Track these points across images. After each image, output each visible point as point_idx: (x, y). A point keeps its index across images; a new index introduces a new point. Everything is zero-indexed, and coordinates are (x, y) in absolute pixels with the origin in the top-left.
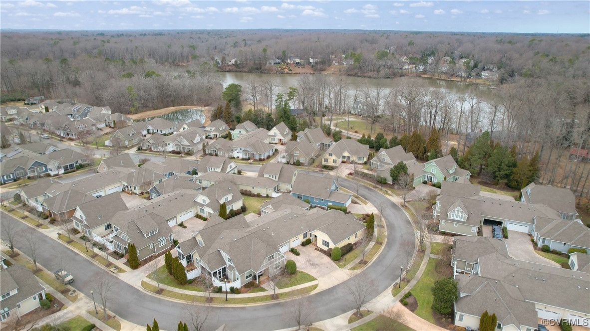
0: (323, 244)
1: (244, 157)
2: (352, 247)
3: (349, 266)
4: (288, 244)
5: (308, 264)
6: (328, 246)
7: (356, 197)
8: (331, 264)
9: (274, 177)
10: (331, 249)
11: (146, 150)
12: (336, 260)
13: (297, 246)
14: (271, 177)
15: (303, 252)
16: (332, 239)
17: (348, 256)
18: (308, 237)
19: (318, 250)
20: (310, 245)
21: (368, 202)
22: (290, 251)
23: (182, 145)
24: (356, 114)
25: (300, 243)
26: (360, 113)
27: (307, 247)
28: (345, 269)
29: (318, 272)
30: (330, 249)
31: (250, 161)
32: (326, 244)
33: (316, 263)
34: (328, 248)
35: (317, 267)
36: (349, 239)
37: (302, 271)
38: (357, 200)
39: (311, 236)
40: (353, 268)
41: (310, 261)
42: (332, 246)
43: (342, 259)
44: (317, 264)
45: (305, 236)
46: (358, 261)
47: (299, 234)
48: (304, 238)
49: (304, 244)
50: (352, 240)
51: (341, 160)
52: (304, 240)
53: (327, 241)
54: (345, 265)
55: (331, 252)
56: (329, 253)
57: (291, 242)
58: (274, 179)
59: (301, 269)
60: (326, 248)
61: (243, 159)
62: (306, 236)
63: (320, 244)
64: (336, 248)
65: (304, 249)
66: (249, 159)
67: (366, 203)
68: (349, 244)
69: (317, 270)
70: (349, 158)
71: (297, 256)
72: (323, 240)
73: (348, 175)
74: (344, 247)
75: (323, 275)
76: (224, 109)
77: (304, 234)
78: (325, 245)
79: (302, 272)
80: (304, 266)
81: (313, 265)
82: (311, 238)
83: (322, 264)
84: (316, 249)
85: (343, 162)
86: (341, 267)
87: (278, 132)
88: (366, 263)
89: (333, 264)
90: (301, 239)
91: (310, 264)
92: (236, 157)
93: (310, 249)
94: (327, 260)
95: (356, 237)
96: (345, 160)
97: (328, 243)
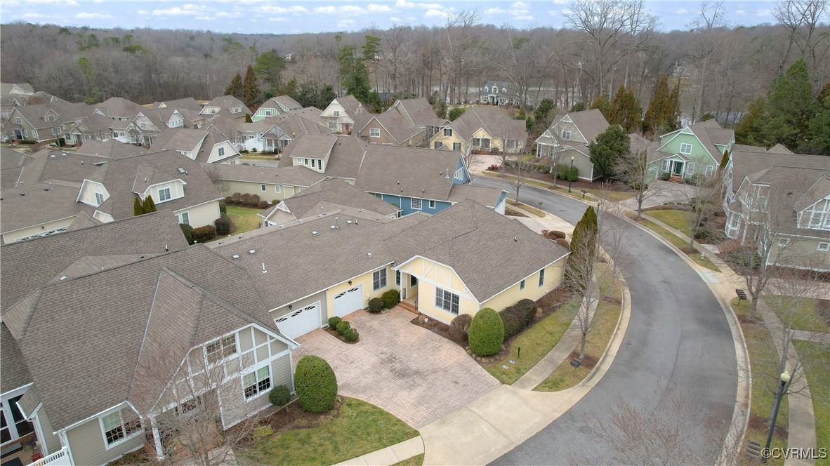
0: (438, 303)
1: (267, 149)
2: (534, 311)
3: (537, 374)
4: (317, 304)
5: (385, 372)
6: (455, 310)
7: (515, 205)
8: (468, 370)
9: (316, 163)
10: (465, 316)
11: (73, 146)
12: (488, 356)
13: (353, 314)
14: (309, 165)
15: (370, 330)
16: (468, 282)
17: (524, 341)
18: (391, 284)
19: (423, 324)
20: (397, 309)
21: (546, 213)
22: (326, 329)
23: (144, 131)
24: (488, 103)
25: (363, 304)
26: (495, 101)
27: (385, 315)
28: (523, 386)
29: (421, 401)
30: (465, 320)
31: (277, 156)
32: (448, 301)
33: (414, 367)
34: (454, 316)
35: (418, 380)
36: (522, 285)
37: (362, 397)
38: (517, 209)
39: (398, 282)
40: (552, 384)
41: (391, 359)
42: (470, 306)
43: (507, 352)
44: (417, 373)
45: (380, 280)
46: (561, 356)
47: (356, 272)
48: (376, 287)
49: (375, 307)
50: (533, 290)
51: (471, 147)
52: (378, 293)
53: (453, 291)
54: (519, 372)
55: (469, 331)
56: (460, 333)
57: (330, 296)
58: (316, 168)
59: (357, 391)
60: (447, 317)
61: (264, 153)
62: (384, 283)
63: (428, 305)
64: (485, 314)
65: (375, 321)
66: (276, 152)
67: (542, 216)
68: (524, 303)
69: (416, 393)
70: (486, 141)
71: (350, 346)
72: (439, 291)
73: (489, 169)
74: (509, 310)
75: (441, 415)
76: (242, 81)
77: (376, 275)
78: (447, 307)
79: (361, 403)
80: (368, 380)
81: (403, 374)
82: (400, 288)
83: (435, 371)
84: (415, 322)
85: (474, 153)
86: (506, 379)
87: (341, 110)
88: (590, 362)
89: (477, 368)
90: (365, 289)
91: (393, 370)
92: (250, 150)
93: (395, 320)
94: (452, 355)
95: (541, 283)
96: (479, 148)
97: (456, 298)
